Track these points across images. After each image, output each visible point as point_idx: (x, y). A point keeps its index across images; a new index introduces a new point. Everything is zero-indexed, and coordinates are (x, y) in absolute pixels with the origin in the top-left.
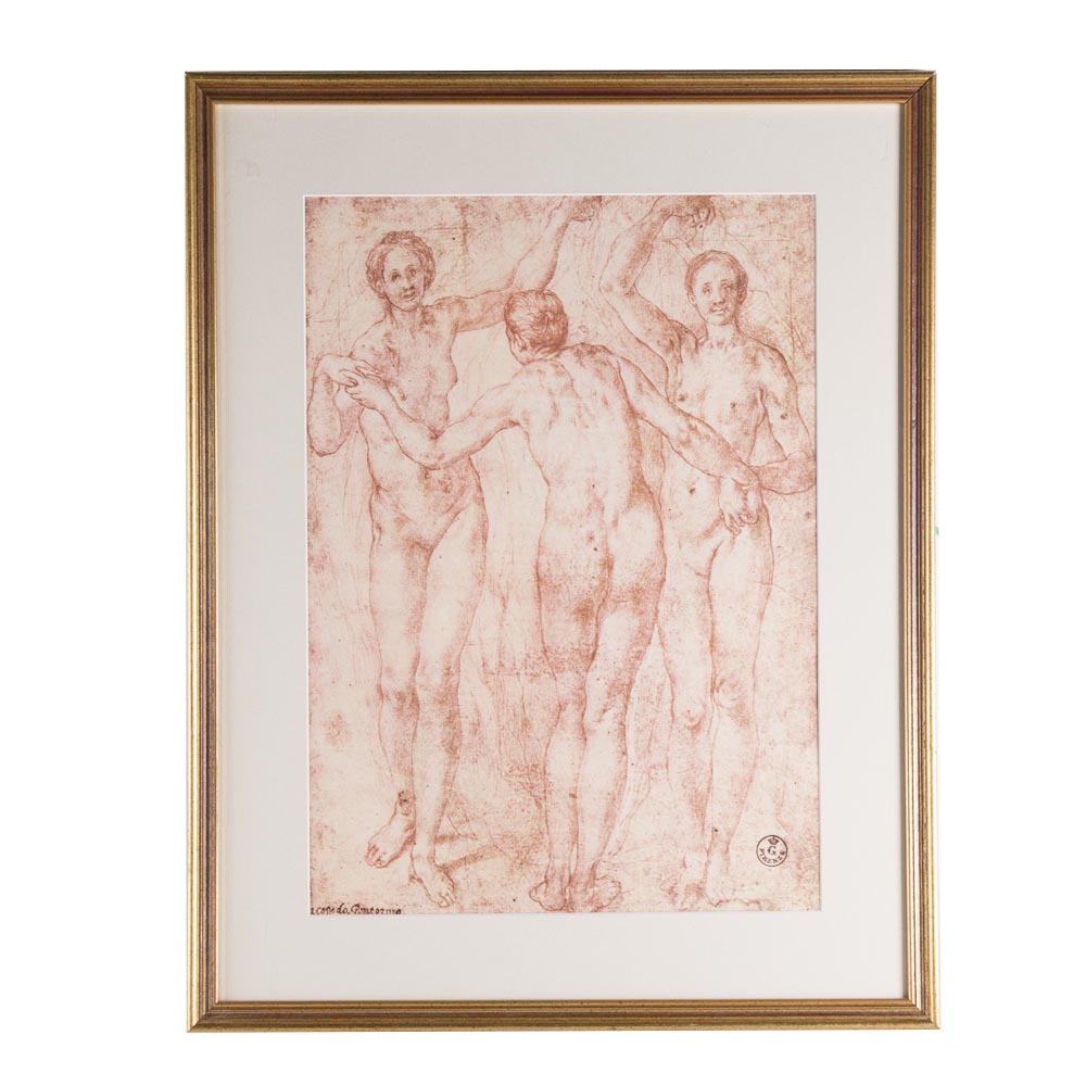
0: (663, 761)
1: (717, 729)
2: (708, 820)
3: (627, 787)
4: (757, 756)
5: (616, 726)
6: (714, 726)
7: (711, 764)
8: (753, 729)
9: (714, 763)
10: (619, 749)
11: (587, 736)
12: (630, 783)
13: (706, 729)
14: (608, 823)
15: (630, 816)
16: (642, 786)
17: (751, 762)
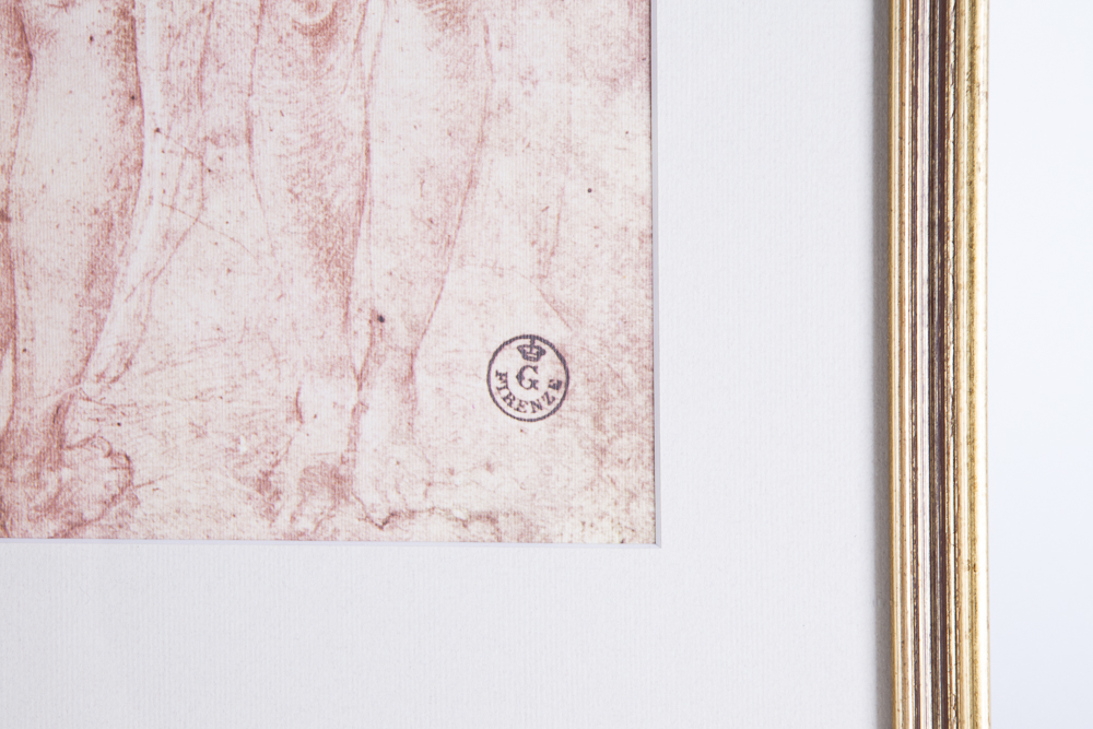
0: (237, 122)
1: (380, 35)
2: (360, 290)
3: (144, 194)
4: (487, 115)
5: (111, 20)
6: (373, 23)
7: (366, 134)
8: (477, 35)
9: (375, 134)
10: (119, 85)
11: (34, 47)
12: (150, 184)
13: (352, 33)
14: (96, 293)
15: (153, 276)
16: (184, 192)
17: (473, 130)
